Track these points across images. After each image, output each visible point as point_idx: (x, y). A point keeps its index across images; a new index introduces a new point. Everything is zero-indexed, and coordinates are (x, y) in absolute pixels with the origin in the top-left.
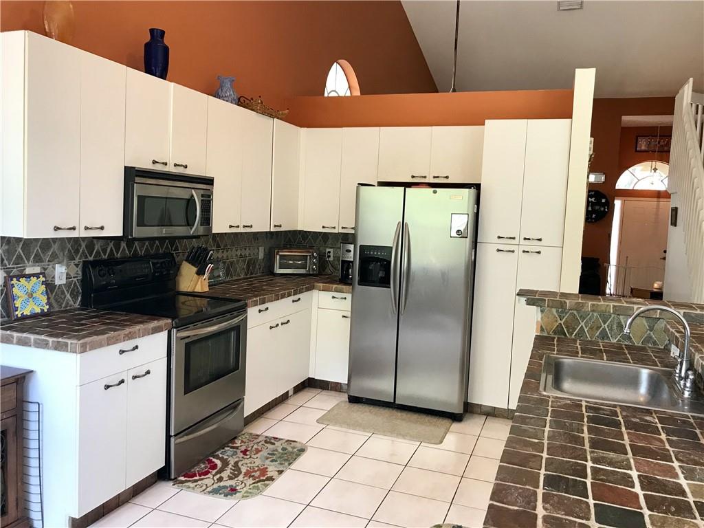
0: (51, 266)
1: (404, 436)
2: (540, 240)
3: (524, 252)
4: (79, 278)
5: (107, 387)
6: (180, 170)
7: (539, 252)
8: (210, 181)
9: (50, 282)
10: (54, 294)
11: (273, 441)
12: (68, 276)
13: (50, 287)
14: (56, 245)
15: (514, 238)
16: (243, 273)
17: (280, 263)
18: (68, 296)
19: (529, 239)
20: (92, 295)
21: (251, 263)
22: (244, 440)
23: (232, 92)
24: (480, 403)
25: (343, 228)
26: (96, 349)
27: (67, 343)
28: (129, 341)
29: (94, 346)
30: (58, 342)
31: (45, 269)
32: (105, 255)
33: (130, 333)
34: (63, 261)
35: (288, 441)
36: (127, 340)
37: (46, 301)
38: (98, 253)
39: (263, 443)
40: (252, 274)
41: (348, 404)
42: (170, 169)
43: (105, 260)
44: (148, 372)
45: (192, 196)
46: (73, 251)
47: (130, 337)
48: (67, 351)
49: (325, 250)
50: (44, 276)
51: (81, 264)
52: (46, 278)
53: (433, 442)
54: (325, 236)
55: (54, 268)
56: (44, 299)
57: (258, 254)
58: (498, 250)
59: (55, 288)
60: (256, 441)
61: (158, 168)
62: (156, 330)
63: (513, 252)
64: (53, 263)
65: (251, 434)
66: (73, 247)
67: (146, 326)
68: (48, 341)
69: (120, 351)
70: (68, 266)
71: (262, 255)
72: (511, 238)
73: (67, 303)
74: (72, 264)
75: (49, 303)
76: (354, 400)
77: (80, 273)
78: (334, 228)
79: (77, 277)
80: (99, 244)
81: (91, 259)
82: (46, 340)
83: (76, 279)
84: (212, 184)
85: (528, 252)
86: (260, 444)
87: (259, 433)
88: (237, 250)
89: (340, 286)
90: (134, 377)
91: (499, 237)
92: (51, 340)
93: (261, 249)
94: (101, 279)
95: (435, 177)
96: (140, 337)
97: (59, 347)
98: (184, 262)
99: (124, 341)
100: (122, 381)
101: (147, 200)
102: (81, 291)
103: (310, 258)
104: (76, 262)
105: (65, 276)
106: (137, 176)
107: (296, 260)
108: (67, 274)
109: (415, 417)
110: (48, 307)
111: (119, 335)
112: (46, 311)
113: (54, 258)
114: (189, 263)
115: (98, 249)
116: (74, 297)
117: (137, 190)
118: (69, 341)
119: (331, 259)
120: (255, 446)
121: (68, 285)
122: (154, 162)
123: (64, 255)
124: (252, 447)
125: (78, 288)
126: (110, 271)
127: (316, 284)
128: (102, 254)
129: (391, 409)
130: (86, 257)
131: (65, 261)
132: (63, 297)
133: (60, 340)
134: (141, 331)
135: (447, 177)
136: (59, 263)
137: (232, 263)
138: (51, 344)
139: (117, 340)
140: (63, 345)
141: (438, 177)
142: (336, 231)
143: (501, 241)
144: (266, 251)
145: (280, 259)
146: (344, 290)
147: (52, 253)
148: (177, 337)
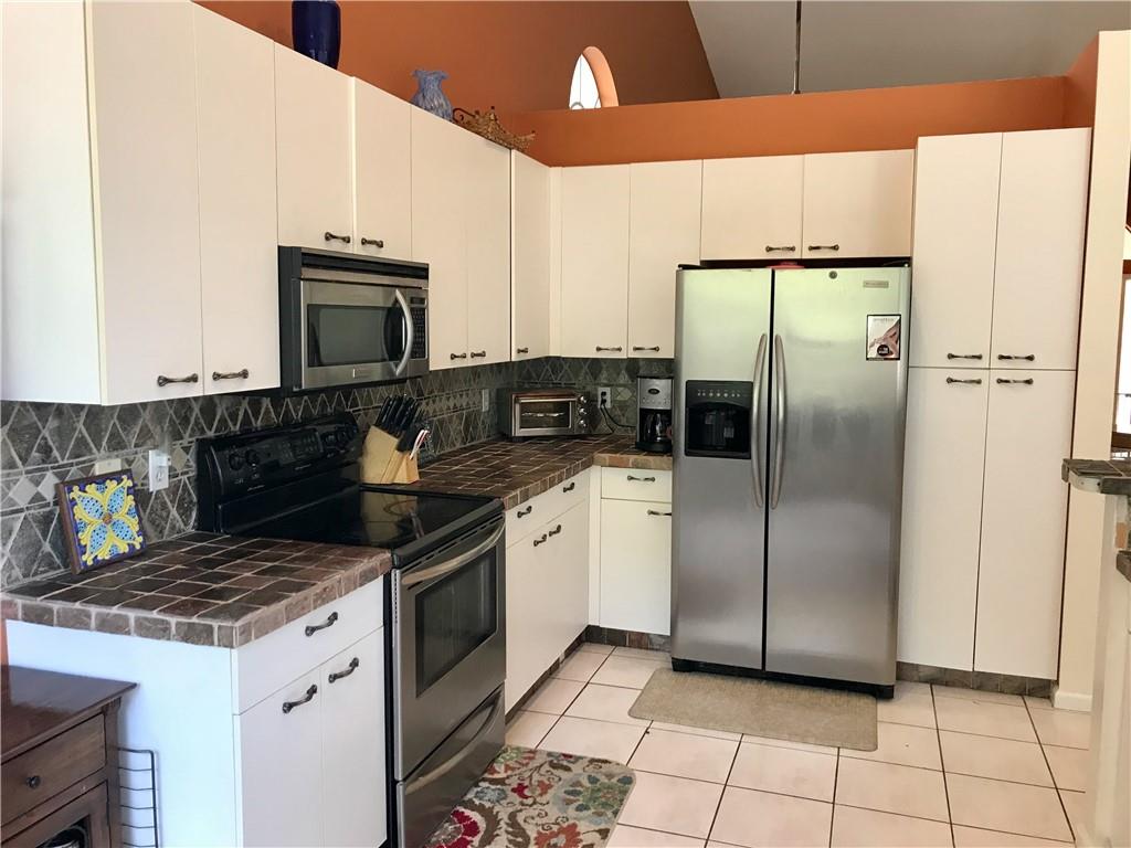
0: (140, 455)
1: (803, 738)
2: (1030, 358)
3: (1000, 381)
4: (191, 474)
5: (288, 707)
6: (371, 252)
7: (1029, 382)
8: (421, 272)
9: (139, 487)
10: (148, 511)
11: (565, 763)
12: (173, 473)
13: (141, 496)
14: (147, 411)
15: (979, 357)
16: (460, 440)
17: (521, 417)
18: (174, 512)
19: (1009, 358)
20: (220, 507)
21: (470, 422)
22: (511, 763)
23: (442, 101)
24: (915, 663)
25: (636, 349)
26: (267, 633)
27: (211, 626)
28: (322, 607)
29: (265, 629)
30: (189, 623)
31: (130, 462)
32: (235, 425)
33: (325, 589)
34: (163, 442)
35: (593, 761)
36: (320, 605)
37: (137, 529)
38: (223, 421)
39: (547, 767)
40: (472, 440)
41: (673, 675)
42: (354, 249)
43: (235, 436)
44: (355, 663)
45: (397, 301)
46: (177, 422)
47: (325, 597)
48: (212, 644)
49: (596, 390)
50: (130, 478)
51: (194, 446)
52: (133, 480)
53: (861, 746)
54: (594, 366)
55: (147, 459)
56: (133, 524)
57: (480, 402)
58: (950, 381)
59: (150, 498)
60: (533, 764)
61: (336, 247)
62: (367, 577)
63: (979, 382)
64: (145, 447)
65: (518, 749)
66: (177, 417)
67: (350, 572)
68: (168, 623)
69: (307, 628)
70: (171, 452)
71: (487, 403)
72: (974, 357)
73: (173, 527)
74: (178, 447)
75: (142, 532)
76: (683, 666)
77: (193, 464)
78: (619, 349)
79: (187, 473)
80: (224, 406)
81: (211, 434)
82: (163, 621)
83: (186, 477)
84: (427, 278)
85: (1007, 381)
86: (543, 771)
87: (533, 747)
88: (448, 399)
89: (642, 458)
90: (333, 678)
91: (951, 356)
92: (173, 620)
93: (485, 394)
94: (236, 473)
95: (811, 248)
96: (341, 596)
97: (191, 635)
98: (373, 427)
99: (315, 608)
100: (313, 691)
101: (323, 312)
102: (195, 500)
103: (574, 407)
104: (185, 442)
105: (167, 471)
106: (304, 265)
107: (550, 412)
108: (171, 469)
109: (805, 695)
110: (141, 539)
111: (306, 599)
112: (138, 547)
113: (145, 438)
114: (383, 429)
115: (222, 416)
116: (184, 512)
117: (306, 295)
118: (215, 624)
119: (608, 405)
120: (536, 777)
121: (173, 490)
122: (329, 237)
123: (162, 428)
124: (531, 777)
125: (190, 494)
126: (251, 458)
127: (597, 455)
128: (230, 424)
129: (756, 682)
130: (203, 432)
131: (167, 443)
132: (164, 514)
133: (194, 620)
134: (343, 584)
135: (835, 248)
136: (155, 447)
137: (441, 422)
138: (173, 629)
139: (303, 608)
140: (202, 631)
141: (818, 248)
142: (622, 355)
143: (953, 363)
144: (493, 394)
145: (522, 411)
146: (652, 465)
147: (141, 430)
148: (401, 586)
